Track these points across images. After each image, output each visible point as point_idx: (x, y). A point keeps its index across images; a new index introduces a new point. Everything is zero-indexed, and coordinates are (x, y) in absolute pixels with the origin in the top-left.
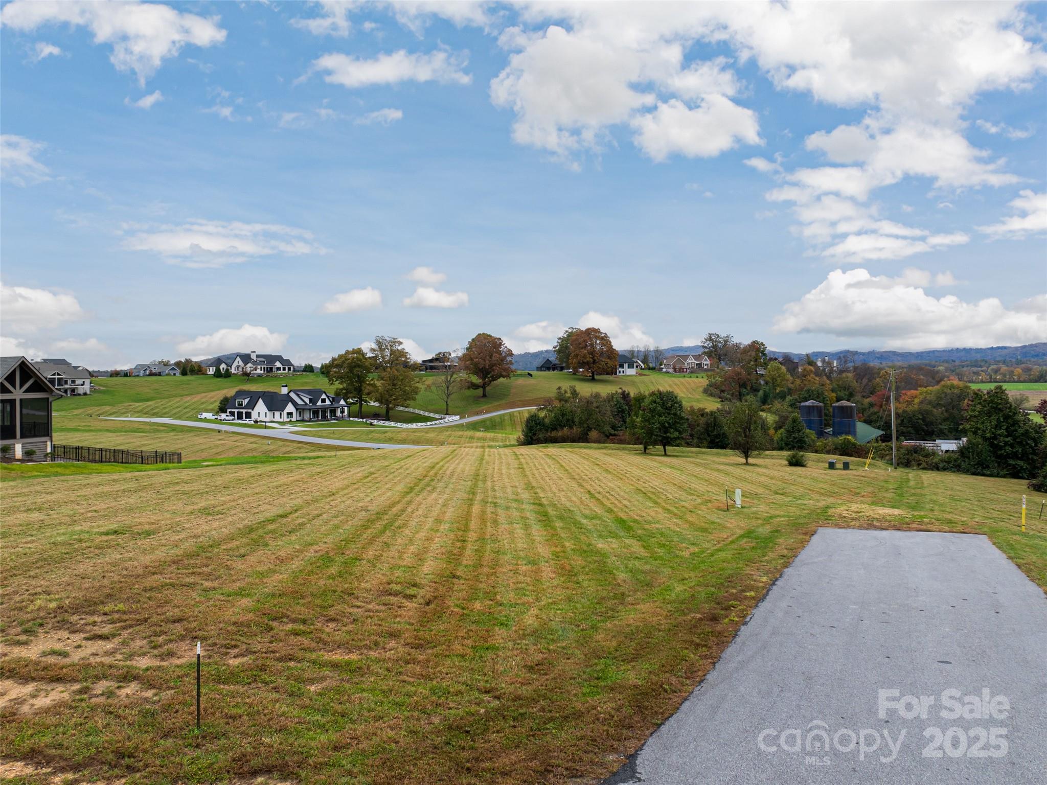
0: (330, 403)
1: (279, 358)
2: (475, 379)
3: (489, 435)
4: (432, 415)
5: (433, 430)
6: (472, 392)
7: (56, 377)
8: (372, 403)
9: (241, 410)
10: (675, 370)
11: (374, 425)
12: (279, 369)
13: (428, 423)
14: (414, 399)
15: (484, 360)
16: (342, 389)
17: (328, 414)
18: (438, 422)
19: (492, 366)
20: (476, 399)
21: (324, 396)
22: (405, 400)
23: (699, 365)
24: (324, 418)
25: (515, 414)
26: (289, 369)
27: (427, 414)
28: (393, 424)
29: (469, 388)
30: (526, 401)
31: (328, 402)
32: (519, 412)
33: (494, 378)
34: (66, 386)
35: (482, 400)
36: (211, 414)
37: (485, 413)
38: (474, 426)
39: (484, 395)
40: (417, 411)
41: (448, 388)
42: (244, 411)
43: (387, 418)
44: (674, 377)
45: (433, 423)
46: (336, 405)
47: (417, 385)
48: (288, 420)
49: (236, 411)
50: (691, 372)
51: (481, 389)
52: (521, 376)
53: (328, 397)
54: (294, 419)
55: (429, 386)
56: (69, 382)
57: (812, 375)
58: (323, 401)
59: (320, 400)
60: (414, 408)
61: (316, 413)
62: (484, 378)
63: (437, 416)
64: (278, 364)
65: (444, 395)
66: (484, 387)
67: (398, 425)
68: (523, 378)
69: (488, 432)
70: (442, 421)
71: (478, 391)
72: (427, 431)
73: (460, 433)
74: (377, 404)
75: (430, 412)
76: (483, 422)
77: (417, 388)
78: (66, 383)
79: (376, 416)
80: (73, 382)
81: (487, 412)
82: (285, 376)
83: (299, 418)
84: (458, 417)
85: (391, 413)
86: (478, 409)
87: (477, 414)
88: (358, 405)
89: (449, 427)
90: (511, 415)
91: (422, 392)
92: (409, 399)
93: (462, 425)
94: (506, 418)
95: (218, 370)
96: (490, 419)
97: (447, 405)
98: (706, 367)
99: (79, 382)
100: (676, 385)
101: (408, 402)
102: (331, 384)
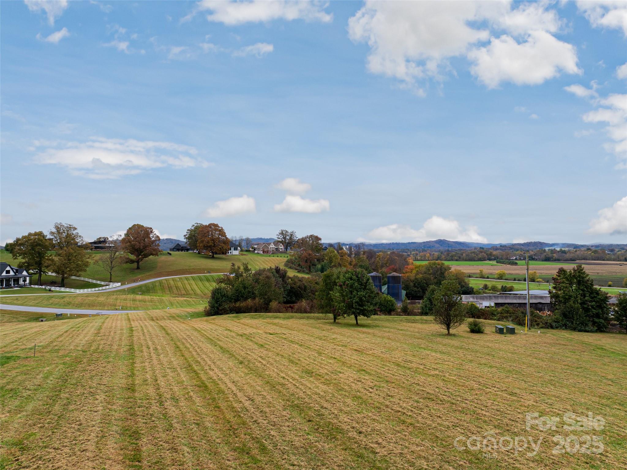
0: (14, 274)
2: (133, 257)
3: (147, 297)
4: (99, 282)
5: (102, 294)
6: (129, 265)
8: (50, 273)
10: (263, 252)
11: (52, 291)
13: (97, 289)
14: (85, 271)
15: (140, 243)
16: (24, 263)
17: (12, 283)
18: (104, 288)
19: (145, 247)
20: (132, 270)
21: (8, 268)
22: (78, 271)
23: (277, 249)
24: (8, 286)
25: (163, 282)
27: (94, 282)
28: (68, 290)
29: (127, 262)
30: (169, 272)
31: (12, 273)
32: (166, 280)
33: (146, 256)
35: (136, 271)
37: (140, 281)
38: (133, 291)
39: (138, 268)
40: (86, 280)
41: (112, 262)
43: (62, 284)
44: (263, 256)
45: (101, 288)
46: (19, 276)
47: (88, 260)
50: (273, 253)
51: (136, 264)
52: (164, 254)
53: (12, 269)
55: (97, 261)
57: (347, 256)
58: (8, 272)
59: (5, 272)
60: (84, 277)
62: (137, 256)
63: (103, 283)
65: (108, 267)
66: (138, 262)
67: (73, 290)
68: (164, 256)
69: (145, 295)
70: (107, 287)
71: (132, 265)
72: (98, 295)
73: (124, 296)
74: (54, 274)
75: (97, 280)
76: (140, 287)
77: (88, 262)
79: (53, 283)
81: (142, 280)
84: (119, 284)
85: (66, 281)
86: (135, 278)
87: (134, 281)
88: (38, 275)
89: (114, 292)
90: (160, 282)
91: (92, 266)
92: (81, 270)
93: (124, 290)
94: (157, 284)
96: (145, 285)
97: (111, 275)
98: (281, 250)
100: (267, 261)
101: (80, 273)
102: (15, 259)
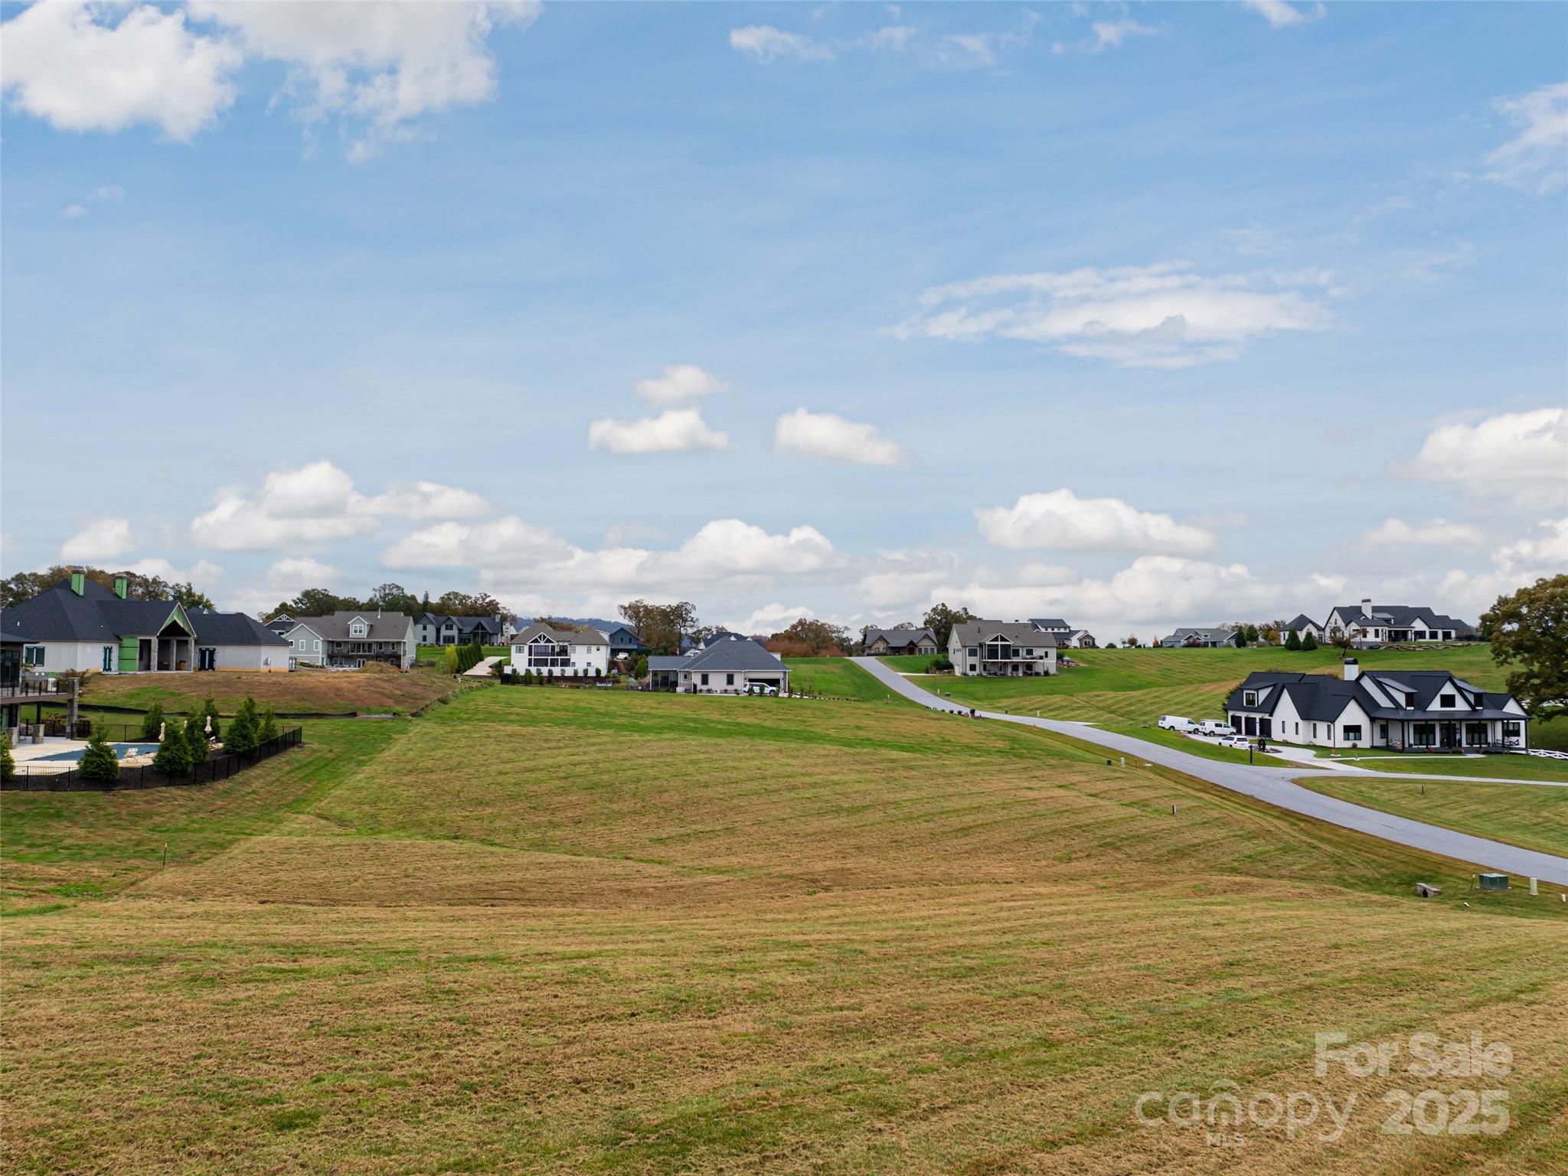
0: (1466, 708)
1: (1425, 614)
7: (999, 643)
9: (1252, 715)
12: (1420, 634)
16: (1531, 675)
21: (1449, 690)
26: (1447, 636)
31: (1461, 706)
34: (1015, 660)
36: (1185, 720)
42: (1258, 716)
46: (1488, 714)
48: (1348, 744)
49: (1243, 715)
53: (1463, 692)
54: (1365, 742)
56: (1023, 652)
58: (1448, 701)
59: (1437, 699)
61: (1424, 730)
64: (1419, 625)
78: (1016, 653)
80: (1030, 652)
82: (1428, 648)
83: (1379, 742)
95: (1293, 637)
99: (1038, 652)
102: (1502, 663)
